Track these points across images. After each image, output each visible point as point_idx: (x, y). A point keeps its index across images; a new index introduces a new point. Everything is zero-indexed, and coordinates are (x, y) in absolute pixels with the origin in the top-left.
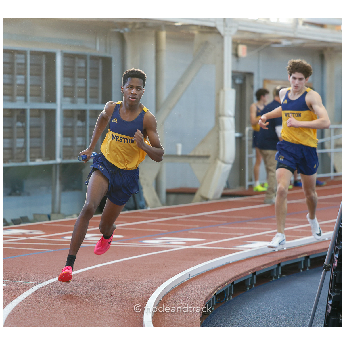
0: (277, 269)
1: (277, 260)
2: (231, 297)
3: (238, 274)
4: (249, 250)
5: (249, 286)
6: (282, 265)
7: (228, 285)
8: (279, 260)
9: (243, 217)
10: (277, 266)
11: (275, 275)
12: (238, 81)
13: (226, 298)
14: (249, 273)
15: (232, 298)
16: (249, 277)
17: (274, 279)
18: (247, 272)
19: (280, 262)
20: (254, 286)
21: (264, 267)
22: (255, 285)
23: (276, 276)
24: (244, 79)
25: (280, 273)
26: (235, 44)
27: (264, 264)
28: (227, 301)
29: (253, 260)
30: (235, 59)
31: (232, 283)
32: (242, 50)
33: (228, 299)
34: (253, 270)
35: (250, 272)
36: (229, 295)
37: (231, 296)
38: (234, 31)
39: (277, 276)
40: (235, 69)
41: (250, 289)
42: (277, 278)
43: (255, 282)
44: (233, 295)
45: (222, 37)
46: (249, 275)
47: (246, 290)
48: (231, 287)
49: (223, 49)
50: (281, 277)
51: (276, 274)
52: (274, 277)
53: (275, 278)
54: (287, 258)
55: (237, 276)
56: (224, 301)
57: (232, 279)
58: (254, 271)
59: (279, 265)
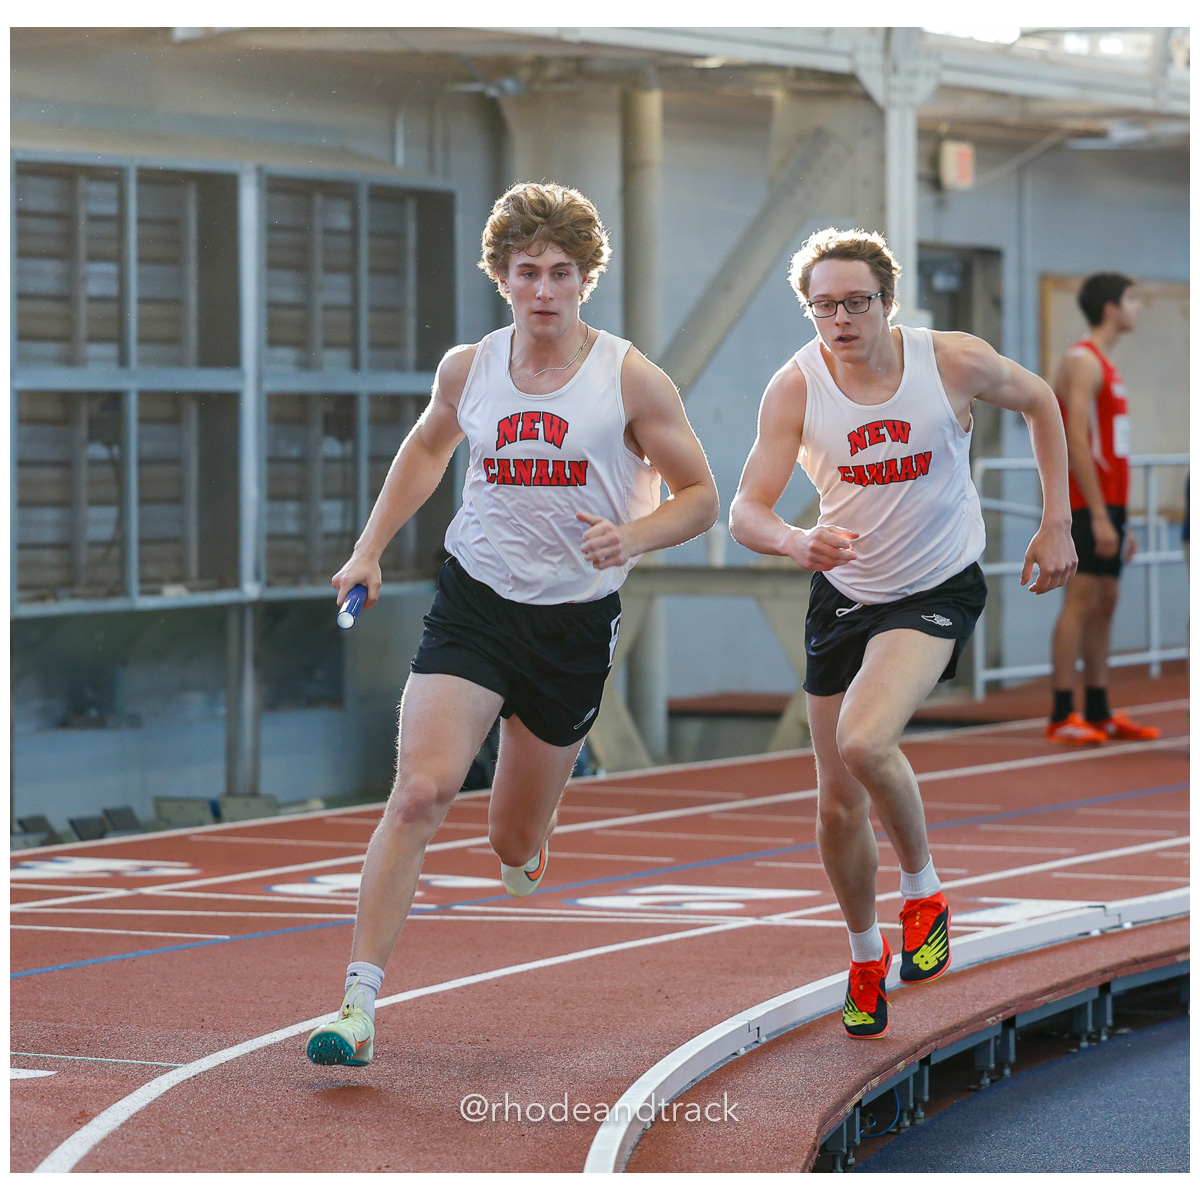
0: (1098, 1004)
1: (1097, 971)
2: (922, 1114)
3: (944, 1024)
4: (989, 932)
5: (991, 1073)
6: (1117, 988)
7: (907, 1066)
8: (1104, 971)
9: (964, 807)
10: (1096, 995)
11: (1090, 1028)
12: (941, 282)
13: (901, 1119)
14: (989, 1020)
15: (925, 1116)
16: (991, 1035)
17: (1084, 1044)
18: (982, 1016)
19: (1107, 977)
20: (1007, 1072)
21: (1045, 998)
22: (1014, 1068)
23: (1092, 1033)
24: (966, 274)
25: (1110, 1022)
26: (931, 140)
27: (1046, 985)
28: (903, 1131)
29: (1003, 969)
30: (929, 198)
31: (925, 1061)
32: (957, 162)
33: (907, 1123)
34: (1004, 1008)
35: (994, 1018)
36: (912, 1105)
37: (920, 1110)
38: (924, 87)
39: (1098, 1033)
40: (929, 236)
41: (992, 1082)
42: (1098, 1040)
43: (1012, 1057)
44: (927, 1108)
45: (880, 113)
46: (990, 1028)
47: (980, 1085)
48: (918, 1077)
49: (881, 158)
50: (1111, 1036)
51: (1094, 1024)
52: (1084, 1038)
53: (1089, 1039)
54: (1136, 962)
55: (945, 1033)
56: (894, 1130)
57: (924, 1044)
58: (1009, 1013)
59: (1105, 988)
